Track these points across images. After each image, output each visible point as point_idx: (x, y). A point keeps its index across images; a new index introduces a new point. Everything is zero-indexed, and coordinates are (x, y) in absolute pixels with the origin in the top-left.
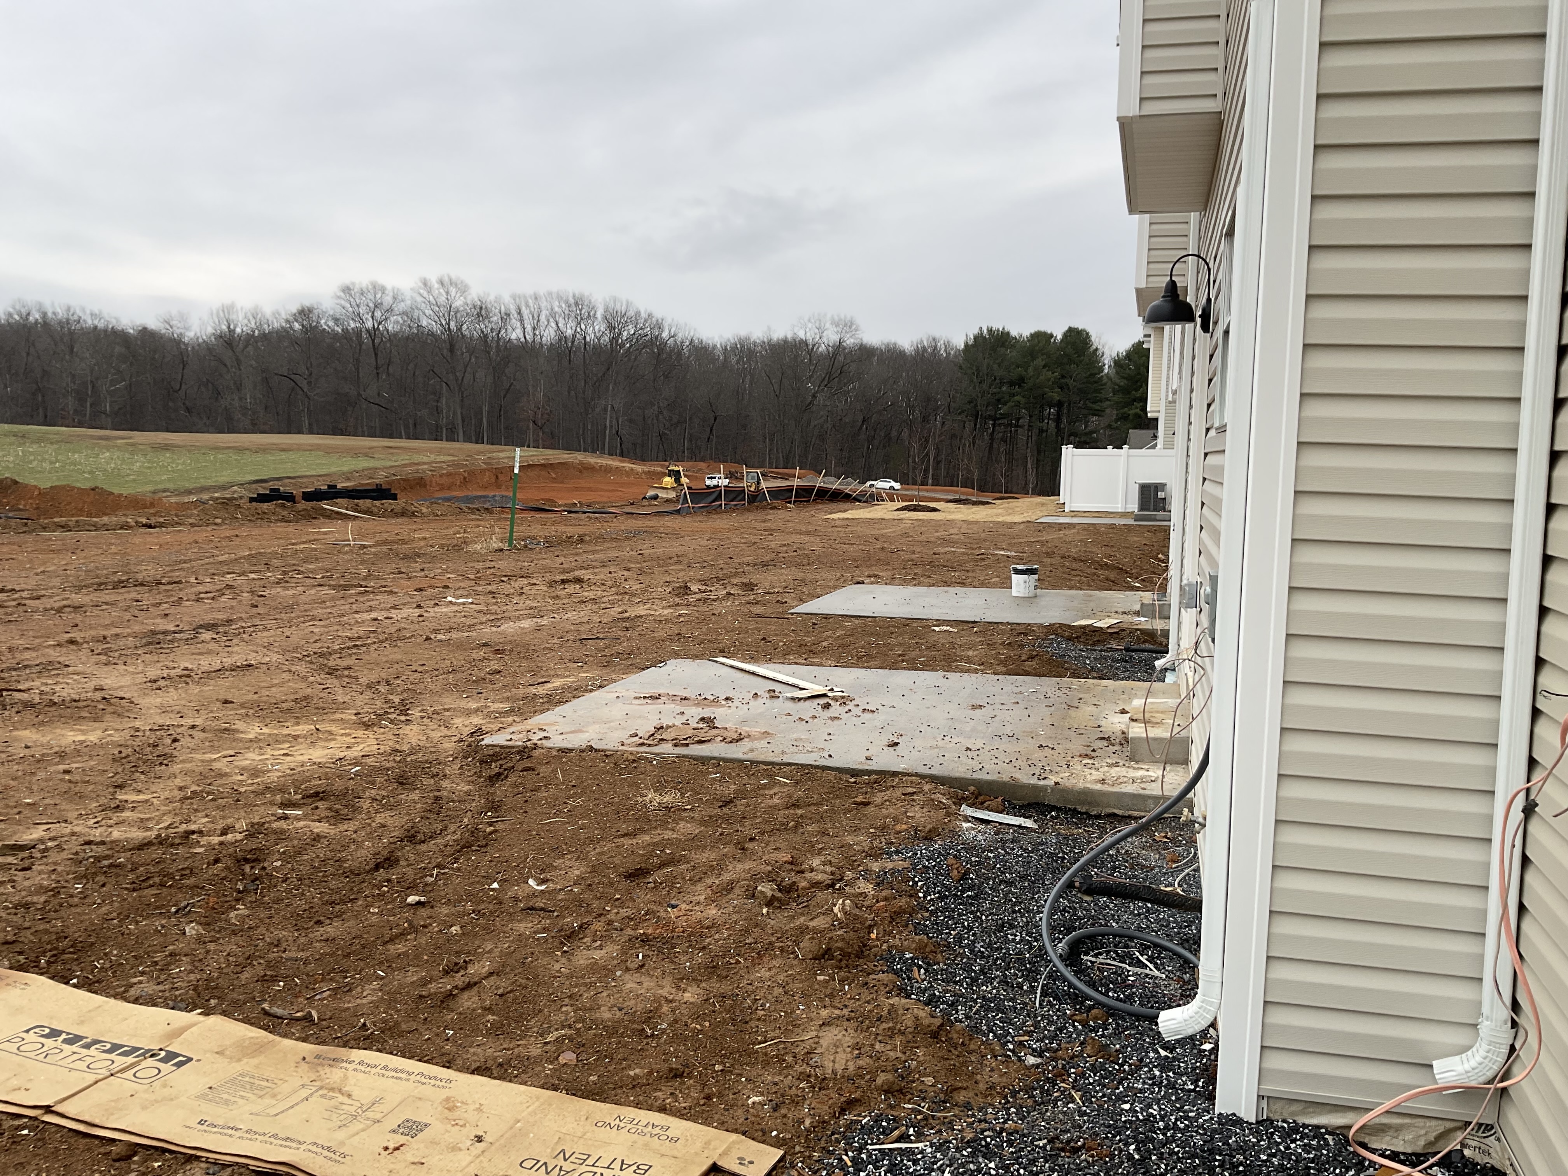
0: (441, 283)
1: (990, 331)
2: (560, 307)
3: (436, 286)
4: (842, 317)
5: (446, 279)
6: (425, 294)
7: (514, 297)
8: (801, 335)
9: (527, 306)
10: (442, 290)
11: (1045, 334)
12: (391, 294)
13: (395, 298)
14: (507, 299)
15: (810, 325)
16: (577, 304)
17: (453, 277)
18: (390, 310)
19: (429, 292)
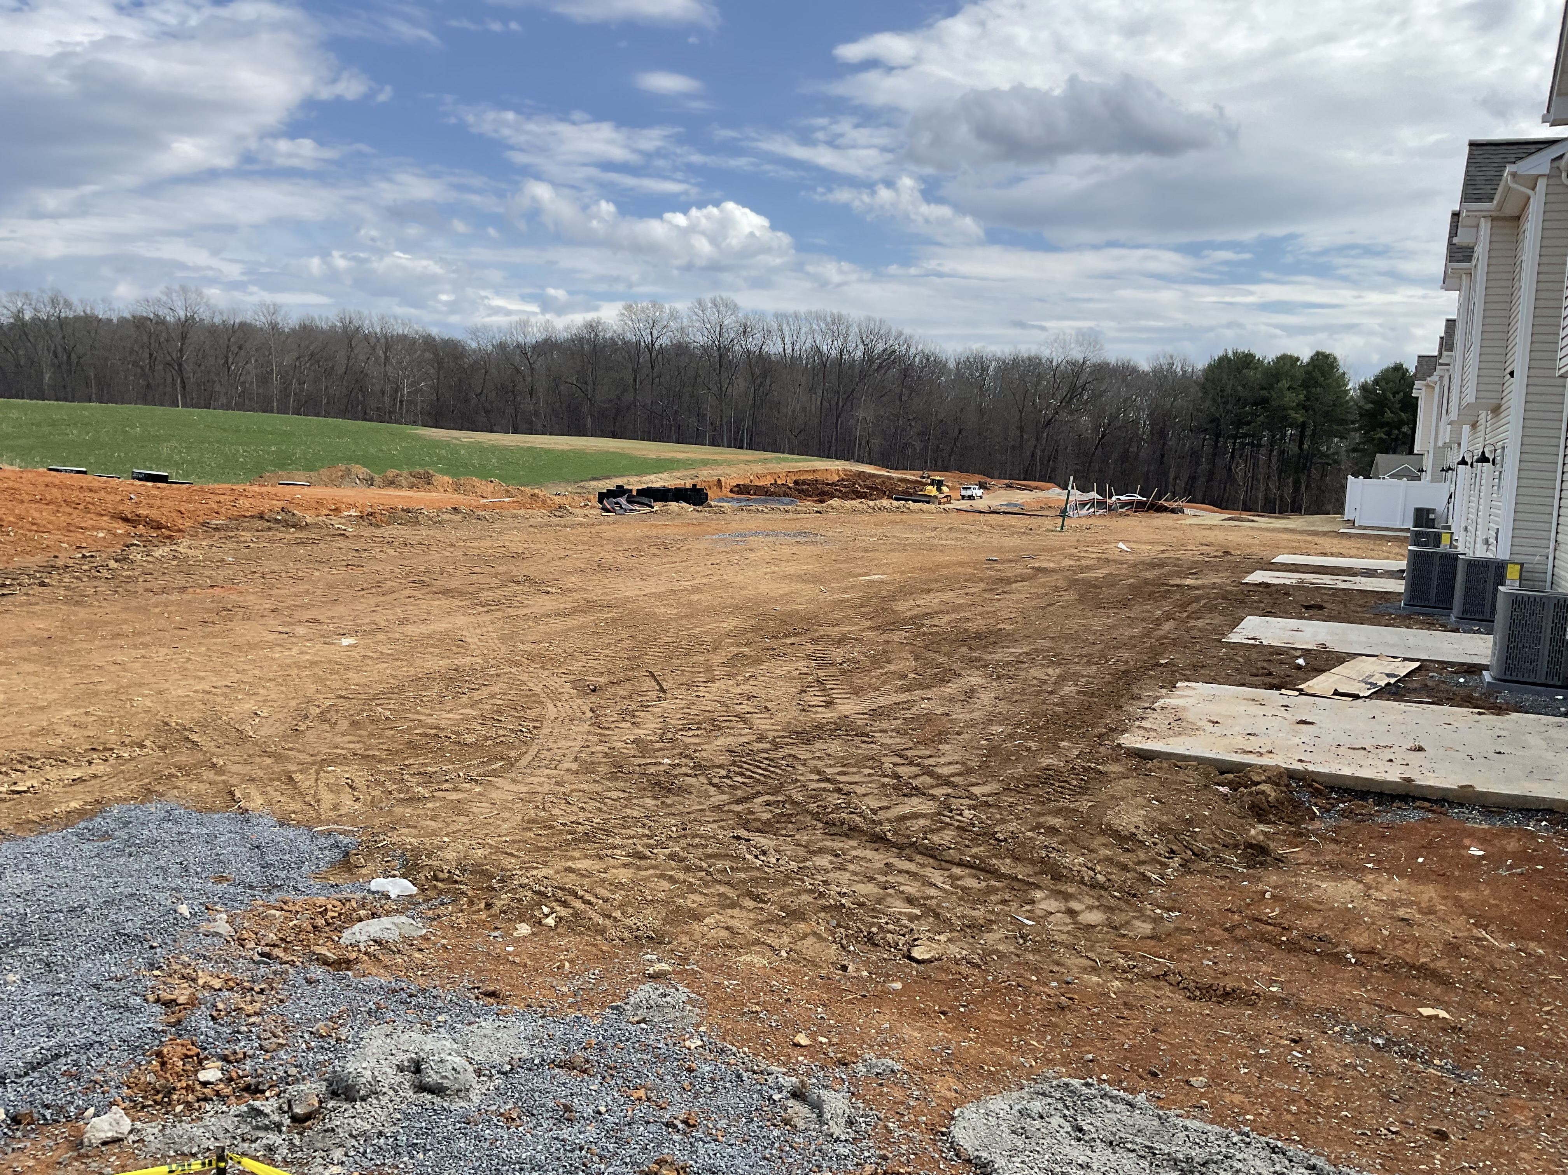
0: (714, 302)
1: (1235, 353)
3: (709, 305)
4: (1087, 336)
5: (719, 299)
6: (700, 313)
8: (1046, 353)
9: (788, 324)
10: (714, 310)
11: (1291, 357)
12: (669, 312)
13: (672, 317)
14: (770, 317)
15: (1056, 345)
16: (834, 323)
17: (725, 298)
18: (667, 326)
19: (703, 311)
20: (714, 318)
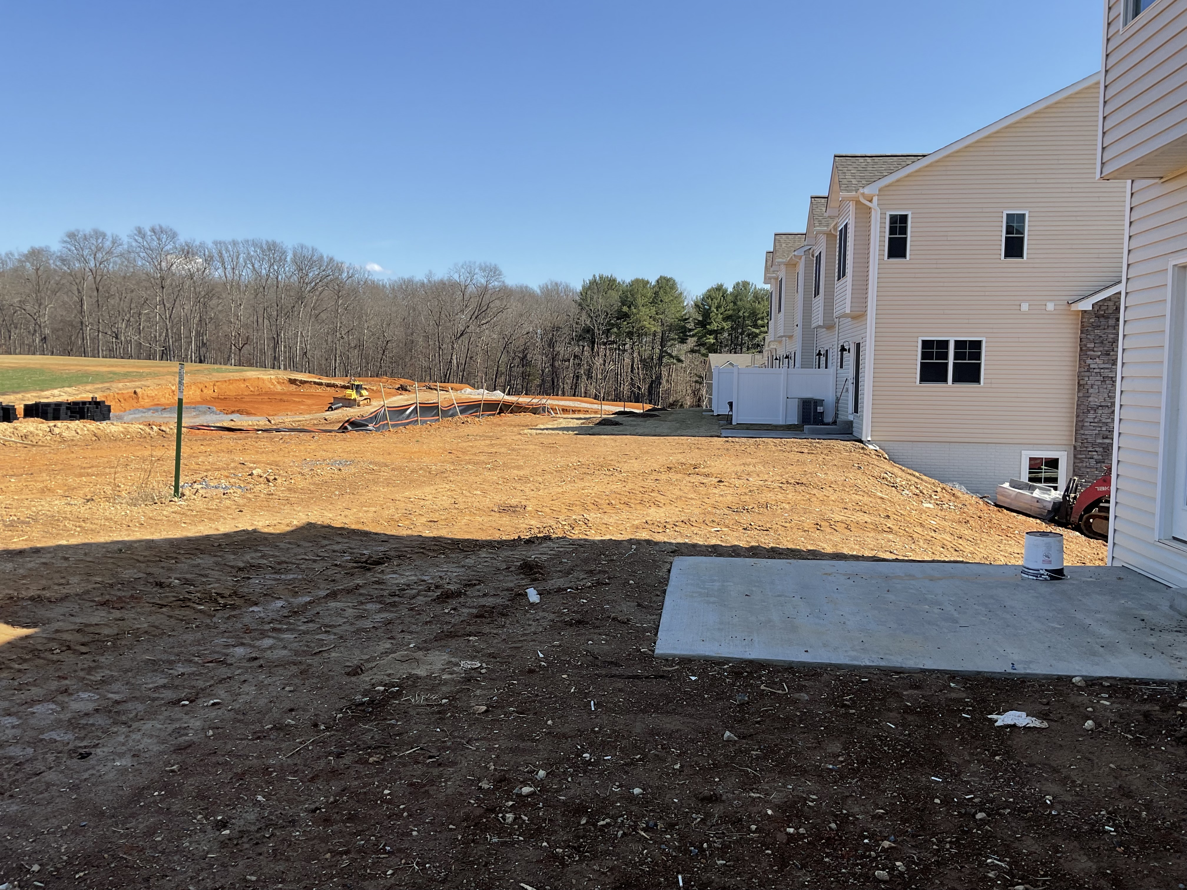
0: (153, 230)
1: (601, 278)
2: (255, 251)
3: (149, 233)
4: (488, 264)
5: (158, 227)
6: (140, 240)
7: (215, 243)
8: (456, 277)
9: (227, 251)
10: (154, 237)
11: (643, 280)
12: (111, 239)
13: (114, 242)
14: (210, 245)
15: (463, 270)
16: (270, 249)
17: (164, 226)
18: (110, 252)
19: (144, 237)
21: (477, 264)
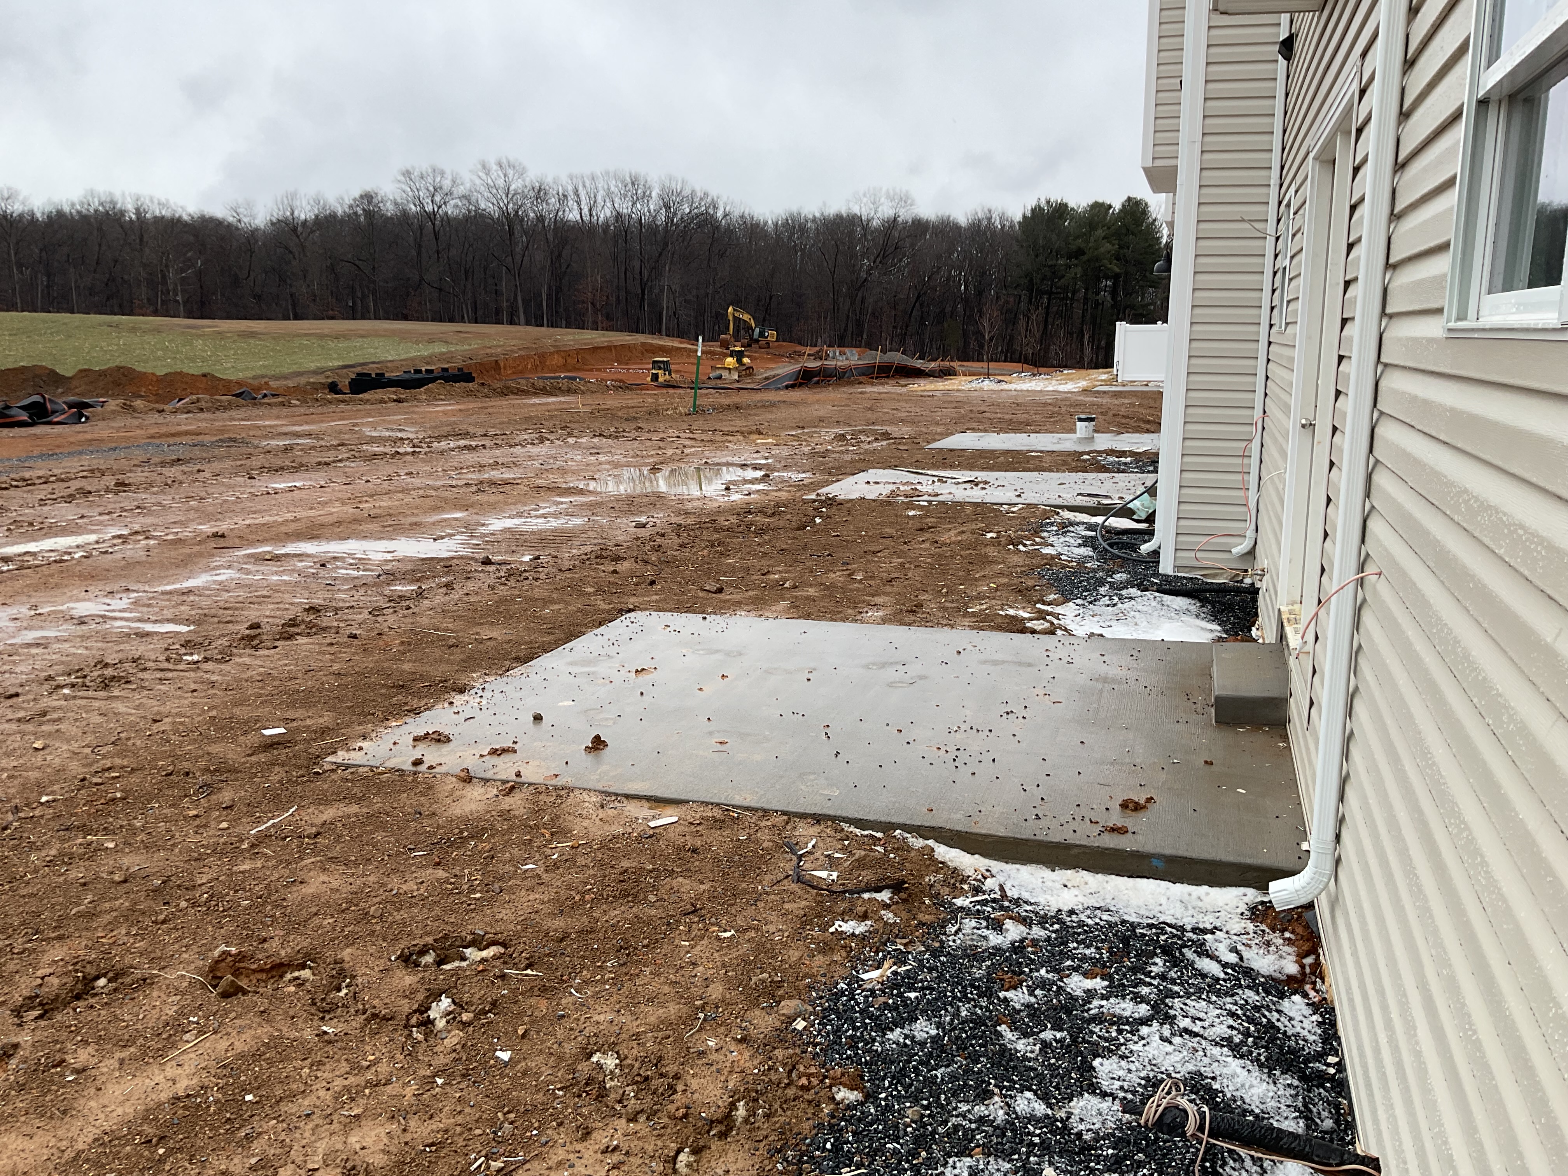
0: (500, 165)
1: (1048, 203)
2: (617, 186)
3: (495, 167)
4: (897, 191)
5: (504, 161)
6: (484, 177)
7: (571, 177)
8: (856, 210)
9: (584, 186)
10: (500, 173)
11: (1102, 204)
12: (450, 178)
13: (454, 182)
14: (564, 181)
15: (865, 200)
16: (632, 183)
17: (511, 159)
18: (450, 193)
19: (487, 174)
20: (501, 182)
21: (884, 190)
